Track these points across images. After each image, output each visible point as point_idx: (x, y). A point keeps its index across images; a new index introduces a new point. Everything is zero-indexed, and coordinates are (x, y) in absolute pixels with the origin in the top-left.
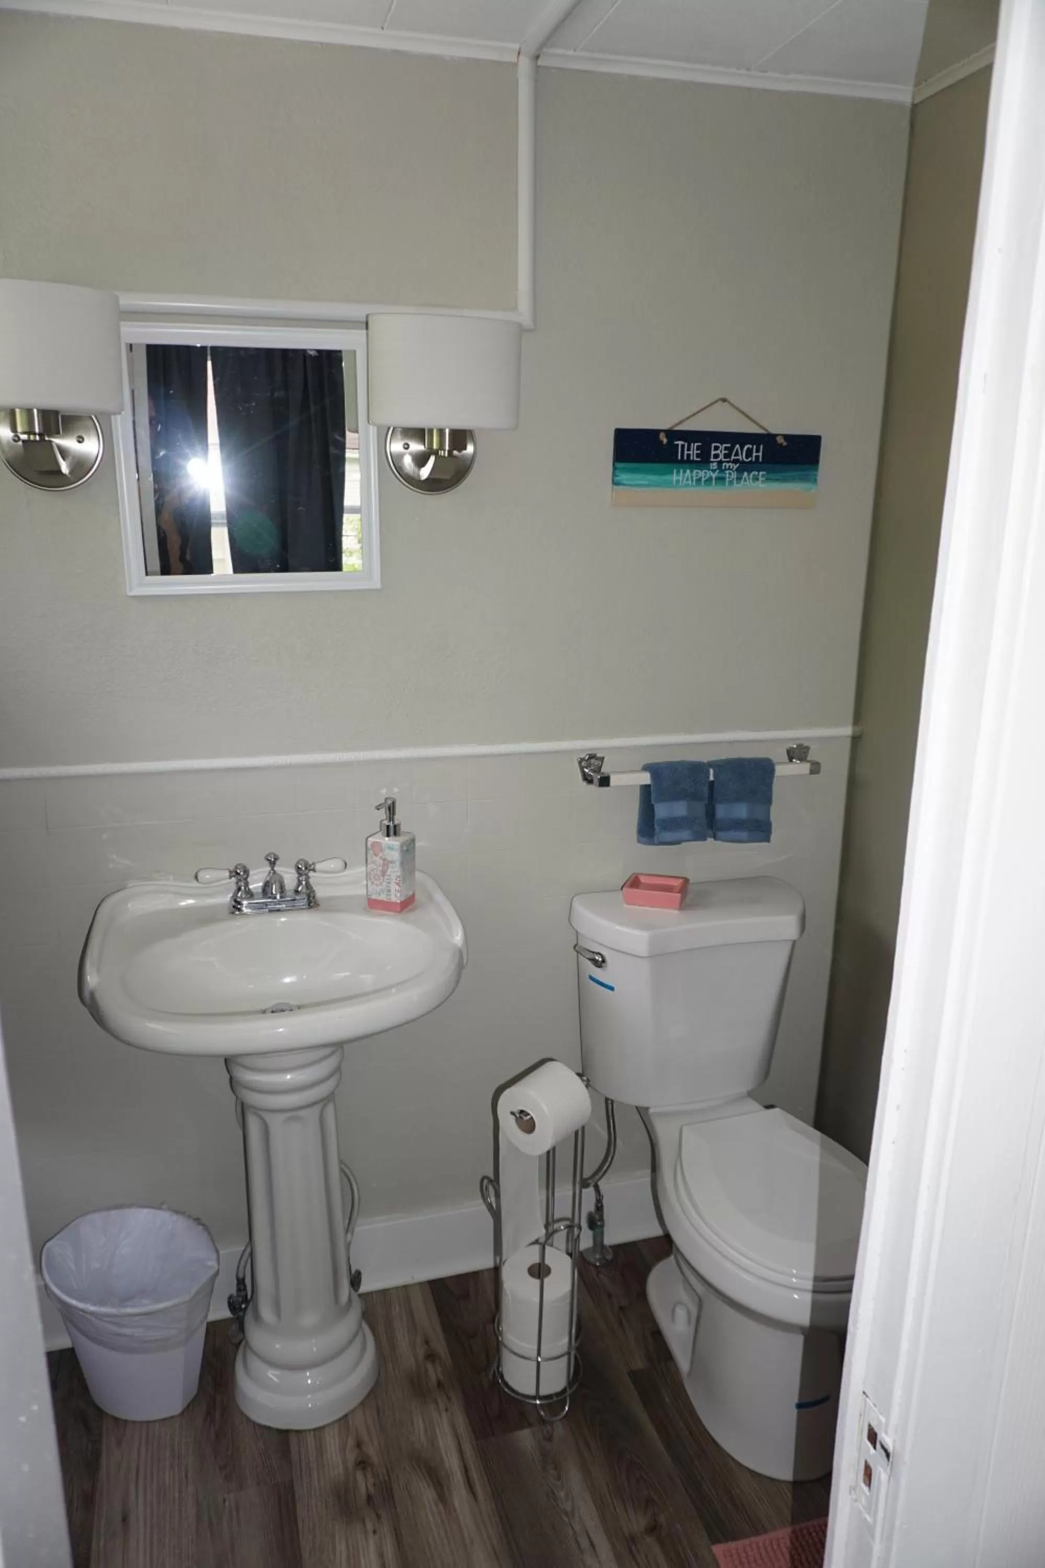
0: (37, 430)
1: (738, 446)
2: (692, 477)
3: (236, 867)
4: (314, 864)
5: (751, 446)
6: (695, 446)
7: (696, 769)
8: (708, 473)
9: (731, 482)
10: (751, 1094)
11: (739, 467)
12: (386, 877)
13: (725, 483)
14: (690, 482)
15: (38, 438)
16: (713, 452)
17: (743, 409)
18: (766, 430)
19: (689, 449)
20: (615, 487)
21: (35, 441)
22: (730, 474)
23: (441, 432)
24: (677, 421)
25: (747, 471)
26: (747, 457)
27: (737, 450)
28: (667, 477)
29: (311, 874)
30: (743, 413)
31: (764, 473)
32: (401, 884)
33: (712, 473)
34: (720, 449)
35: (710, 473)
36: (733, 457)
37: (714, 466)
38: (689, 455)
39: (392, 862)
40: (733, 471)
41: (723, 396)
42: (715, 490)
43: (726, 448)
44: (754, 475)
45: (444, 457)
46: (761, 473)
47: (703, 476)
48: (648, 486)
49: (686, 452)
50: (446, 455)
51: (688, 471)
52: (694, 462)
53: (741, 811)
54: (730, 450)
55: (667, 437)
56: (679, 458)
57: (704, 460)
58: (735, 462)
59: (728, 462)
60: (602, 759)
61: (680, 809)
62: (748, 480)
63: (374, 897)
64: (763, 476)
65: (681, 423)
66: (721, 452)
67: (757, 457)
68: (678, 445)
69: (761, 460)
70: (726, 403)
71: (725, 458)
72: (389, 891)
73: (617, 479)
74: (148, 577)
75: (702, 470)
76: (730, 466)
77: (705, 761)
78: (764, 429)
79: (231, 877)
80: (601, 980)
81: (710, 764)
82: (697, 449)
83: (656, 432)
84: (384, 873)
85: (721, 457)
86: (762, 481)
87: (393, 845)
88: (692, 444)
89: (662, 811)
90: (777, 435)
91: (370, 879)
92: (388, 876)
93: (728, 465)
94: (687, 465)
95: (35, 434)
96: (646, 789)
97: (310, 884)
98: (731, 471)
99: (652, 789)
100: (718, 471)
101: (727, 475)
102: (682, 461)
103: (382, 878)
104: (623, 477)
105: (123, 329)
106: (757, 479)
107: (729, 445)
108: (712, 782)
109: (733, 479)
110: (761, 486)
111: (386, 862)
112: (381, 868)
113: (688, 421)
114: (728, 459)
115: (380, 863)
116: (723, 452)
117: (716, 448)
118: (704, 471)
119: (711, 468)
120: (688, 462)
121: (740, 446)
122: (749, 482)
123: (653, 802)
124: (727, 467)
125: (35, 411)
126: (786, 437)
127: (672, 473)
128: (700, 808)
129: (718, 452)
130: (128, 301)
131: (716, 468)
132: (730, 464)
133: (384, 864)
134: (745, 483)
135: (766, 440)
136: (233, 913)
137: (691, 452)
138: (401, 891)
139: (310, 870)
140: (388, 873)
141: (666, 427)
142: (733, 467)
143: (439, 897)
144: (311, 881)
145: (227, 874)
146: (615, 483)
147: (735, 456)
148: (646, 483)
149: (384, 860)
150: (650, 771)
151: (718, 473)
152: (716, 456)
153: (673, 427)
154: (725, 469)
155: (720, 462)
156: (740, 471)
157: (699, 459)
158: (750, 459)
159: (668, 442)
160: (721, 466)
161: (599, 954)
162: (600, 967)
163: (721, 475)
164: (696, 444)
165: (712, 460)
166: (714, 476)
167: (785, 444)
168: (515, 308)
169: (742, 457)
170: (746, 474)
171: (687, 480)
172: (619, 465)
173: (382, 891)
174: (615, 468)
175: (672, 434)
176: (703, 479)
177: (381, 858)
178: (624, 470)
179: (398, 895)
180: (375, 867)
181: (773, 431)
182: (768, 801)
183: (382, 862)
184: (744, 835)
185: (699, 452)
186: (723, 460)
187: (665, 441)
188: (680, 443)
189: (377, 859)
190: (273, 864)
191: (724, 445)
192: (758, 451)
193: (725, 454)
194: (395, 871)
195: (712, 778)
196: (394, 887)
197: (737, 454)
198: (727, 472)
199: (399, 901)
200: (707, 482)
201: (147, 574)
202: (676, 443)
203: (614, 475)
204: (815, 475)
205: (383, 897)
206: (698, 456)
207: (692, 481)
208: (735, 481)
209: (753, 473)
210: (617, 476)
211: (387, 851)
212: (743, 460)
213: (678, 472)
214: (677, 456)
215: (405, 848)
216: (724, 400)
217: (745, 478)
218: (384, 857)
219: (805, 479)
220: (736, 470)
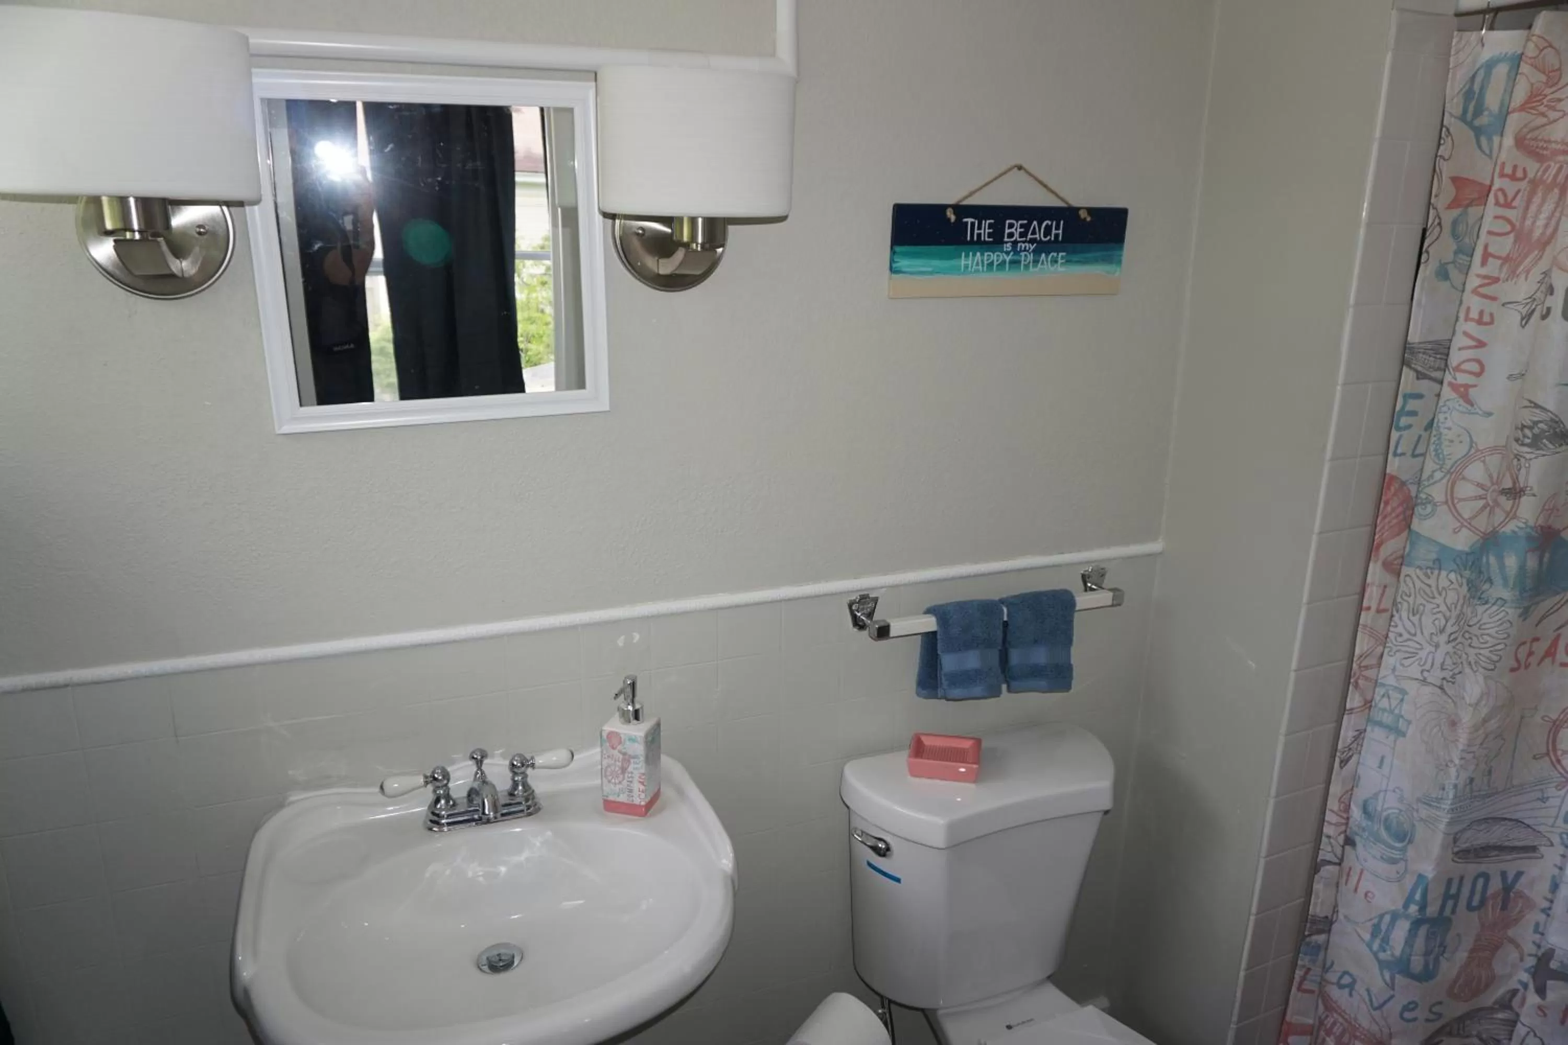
0: (136, 227)
1: (1035, 223)
2: (983, 261)
3: (434, 772)
4: (532, 758)
5: (1050, 223)
6: (986, 223)
7: (988, 608)
8: (1001, 257)
9: (1027, 267)
10: (1052, 979)
11: (1036, 247)
12: (626, 775)
13: (1021, 266)
14: (980, 267)
15: (137, 236)
16: (1007, 231)
17: (1041, 178)
18: (1067, 203)
19: (979, 228)
20: (894, 276)
21: (132, 240)
22: (1026, 256)
23: (693, 221)
24: (965, 193)
25: (1045, 253)
26: (1045, 237)
27: (1034, 228)
28: (953, 262)
29: (529, 771)
30: (1041, 183)
31: (1064, 254)
32: (645, 784)
33: (1005, 256)
34: (1015, 228)
35: (1003, 256)
36: (1029, 236)
37: (1008, 247)
38: (979, 235)
39: (635, 757)
40: (1030, 253)
41: (1019, 162)
42: (1008, 277)
43: (1022, 226)
44: (1053, 256)
45: (696, 251)
46: (1060, 254)
47: (995, 261)
48: (931, 273)
49: (976, 231)
50: (699, 249)
51: (978, 254)
52: (985, 242)
53: (1040, 656)
54: (1026, 227)
55: (955, 213)
56: (969, 238)
57: (997, 240)
58: (1032, 241)
59: (1024, 242)
60: (876, 600)
61: (972, 660)
62: (1045, 262)
63: (611, 798)
64: (1062, 258)
65: (971, 194)
66: (1017, 231)
67: (1057, 236)
68: (967, 223)
69: (1060, 238)
70: (1022, 172)
71: (1020, 237)
72: (631, 791)
73: (894, 265)
74: (303, 409)
75: (994, 253)
76: (1025, 247)
77: (997, 598)
78: (1062, 200)
79: (426, 783)
80: (884, 870)
81: (1002, 601)
82: (989, 228)
83: (942, 208)
84: (624, 770)
85: (1016, 236)
86: (1062, 263)
87: (635, 736)
88: (984, 222)
89: (949, 662)
90: (1079, 209)
91: (606, 776)
92: (629, 773)
93: (1023, 246)
94: (977, 247)
95: (133, 231)
96: (930, 639)
97: (528, 786)
98: (1025, 253)
99: (939, 637)
100: (1012, 253)
101: (1023, 259)
102: (972, 242)
103: (621, 776)
104: (903, 263)
105: (255, 80)
106: (1056, 262)
107: (1025, 222)
108: (1006, 622)
109: (1029, 262)
110: (1060, 268)
111: (627, 757)
112: (619, 764)
113: (977, 194)
114: (1024, 239)
115: (619, 758)
116: (1019, 230)
117: (1011, 226)
118: (996, 254)
119: (1005, 250)
120: (979, 243)
121: (1038, 223)
122: (1047, 265)
123: (939, 652)
124: (1023, 249)
125: (132, 201)
126: (1090, 211)
127: (960, 257)
128: (993, 657)
129: (1013, 230)
130: (261, 40)
131: (1010, 249)
132: (1027, 244)
133: (624, 760)
134: (1042, 267)
135: (1067, 214)
136: (431, 829)
137: (982, 231)
138: (646, 790)
139: (528, 766)
140: (630, 769)
141: (952, 201)
142: (1030, 248)
143: (694, 793)
144: (530, 781)
145: (421, 780)
146: (892, 270)
147: (1032, 234)
148: (930, 269)
149: (624, 754)
150: (936, 615)
151: (1013, 255)
152: (1011, 235)
153: (961, 201)
154: (1021, 251)
155: (1015, 243)
156: (1037, 252)
157: (991, 240)
158: (1049, 238)
159: (956, 220)
160: (1017, 247)
161: (880, 840)
162: (884, 855)
163: (1016, 258)
164: (988, 222)
165: (1006, 239)
166: (1008, 259)
167: (1089, 219)
168: (773, 54)
169: (1039, 236)
170: (1043, 255)
171: (977, 264)
172: (898, 249)
173: (622, 791)
174: (893, 252)
175: (961, 210)
176: (995, 263)
177: (620, 752)
178: (906, 255)
179: (643, 796)
180: (613, 762)
181: (1075, 203)
182: (1069, 641)
183: (621, 756)
184: (1043, 683)
185: (991, 231)
186: (1018, 239)
187: (953, 218)
188: (970, 220)
189: (616, 752)
190: (479, 763)
191: (1020, 222)
192: (1057, 228)
193: (1020, 233)
194: (638, 768)
195: (1005, 619)
196: (636, 786)
197: (1034, 233)
198: (1023, 254)
199: (643, 803)
200: (1000, 267)
201: (301, 405)
202: (965, 220)
203: (892, 261)
204: (1121, 256)
205: (623, 798)
206: (990, 235)
207: (983, 266)
208: (1031, 264)
209: (1052, 254)
210: (897, 262)
211: (628, 743)
212: (1041, 239)
213: (967, 256)
214: (966, 238)
215: (650, 738)
216: (1020, 168)
217: (1043, 261)
218: (624, 751)
219: (1108, 260)
220: (1034, 251)
